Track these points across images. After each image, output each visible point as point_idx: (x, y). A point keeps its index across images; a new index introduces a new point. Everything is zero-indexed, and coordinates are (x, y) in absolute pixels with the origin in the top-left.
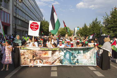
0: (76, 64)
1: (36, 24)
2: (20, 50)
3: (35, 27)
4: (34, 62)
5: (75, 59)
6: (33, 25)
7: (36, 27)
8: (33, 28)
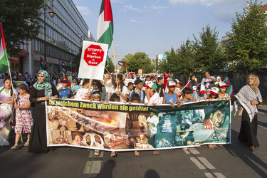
0: (189, 142)
1: (98, 50)
2: (46, 106)
3: (95, 57)
4: (82, 138)
5: (187, 130)
6: (90, 53)
7: (97, 57)
8: (91, 59)
